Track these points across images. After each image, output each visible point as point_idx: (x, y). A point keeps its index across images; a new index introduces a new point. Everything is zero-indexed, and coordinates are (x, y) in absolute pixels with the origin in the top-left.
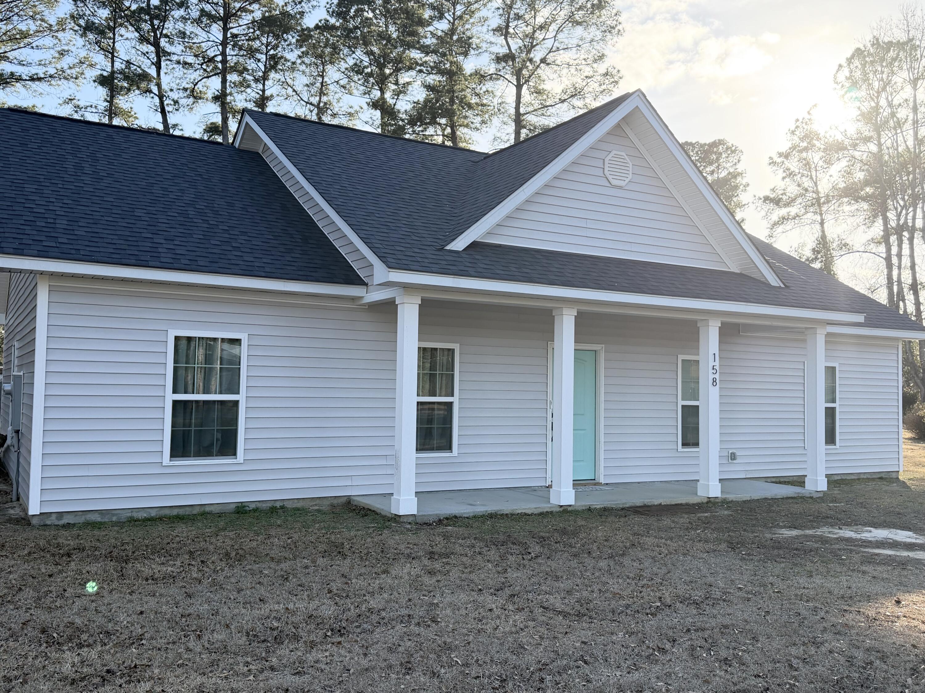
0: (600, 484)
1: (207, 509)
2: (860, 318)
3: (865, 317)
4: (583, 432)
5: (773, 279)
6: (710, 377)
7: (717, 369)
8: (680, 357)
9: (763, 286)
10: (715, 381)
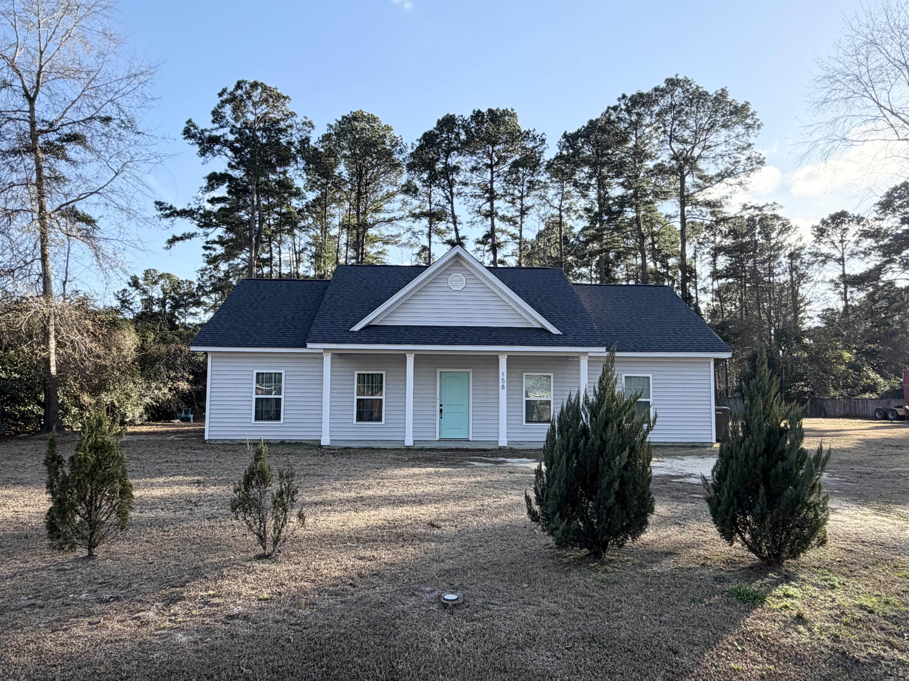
0: (470, 441)
1: (270, 441)
2: (603, 349)
3: (606, 348)
4: (461, 414)
5: (554, 330)
6: (501, 384)
7: (505, 380)
8: (524, 374)
9: (544, 335)
10: (503, 386)
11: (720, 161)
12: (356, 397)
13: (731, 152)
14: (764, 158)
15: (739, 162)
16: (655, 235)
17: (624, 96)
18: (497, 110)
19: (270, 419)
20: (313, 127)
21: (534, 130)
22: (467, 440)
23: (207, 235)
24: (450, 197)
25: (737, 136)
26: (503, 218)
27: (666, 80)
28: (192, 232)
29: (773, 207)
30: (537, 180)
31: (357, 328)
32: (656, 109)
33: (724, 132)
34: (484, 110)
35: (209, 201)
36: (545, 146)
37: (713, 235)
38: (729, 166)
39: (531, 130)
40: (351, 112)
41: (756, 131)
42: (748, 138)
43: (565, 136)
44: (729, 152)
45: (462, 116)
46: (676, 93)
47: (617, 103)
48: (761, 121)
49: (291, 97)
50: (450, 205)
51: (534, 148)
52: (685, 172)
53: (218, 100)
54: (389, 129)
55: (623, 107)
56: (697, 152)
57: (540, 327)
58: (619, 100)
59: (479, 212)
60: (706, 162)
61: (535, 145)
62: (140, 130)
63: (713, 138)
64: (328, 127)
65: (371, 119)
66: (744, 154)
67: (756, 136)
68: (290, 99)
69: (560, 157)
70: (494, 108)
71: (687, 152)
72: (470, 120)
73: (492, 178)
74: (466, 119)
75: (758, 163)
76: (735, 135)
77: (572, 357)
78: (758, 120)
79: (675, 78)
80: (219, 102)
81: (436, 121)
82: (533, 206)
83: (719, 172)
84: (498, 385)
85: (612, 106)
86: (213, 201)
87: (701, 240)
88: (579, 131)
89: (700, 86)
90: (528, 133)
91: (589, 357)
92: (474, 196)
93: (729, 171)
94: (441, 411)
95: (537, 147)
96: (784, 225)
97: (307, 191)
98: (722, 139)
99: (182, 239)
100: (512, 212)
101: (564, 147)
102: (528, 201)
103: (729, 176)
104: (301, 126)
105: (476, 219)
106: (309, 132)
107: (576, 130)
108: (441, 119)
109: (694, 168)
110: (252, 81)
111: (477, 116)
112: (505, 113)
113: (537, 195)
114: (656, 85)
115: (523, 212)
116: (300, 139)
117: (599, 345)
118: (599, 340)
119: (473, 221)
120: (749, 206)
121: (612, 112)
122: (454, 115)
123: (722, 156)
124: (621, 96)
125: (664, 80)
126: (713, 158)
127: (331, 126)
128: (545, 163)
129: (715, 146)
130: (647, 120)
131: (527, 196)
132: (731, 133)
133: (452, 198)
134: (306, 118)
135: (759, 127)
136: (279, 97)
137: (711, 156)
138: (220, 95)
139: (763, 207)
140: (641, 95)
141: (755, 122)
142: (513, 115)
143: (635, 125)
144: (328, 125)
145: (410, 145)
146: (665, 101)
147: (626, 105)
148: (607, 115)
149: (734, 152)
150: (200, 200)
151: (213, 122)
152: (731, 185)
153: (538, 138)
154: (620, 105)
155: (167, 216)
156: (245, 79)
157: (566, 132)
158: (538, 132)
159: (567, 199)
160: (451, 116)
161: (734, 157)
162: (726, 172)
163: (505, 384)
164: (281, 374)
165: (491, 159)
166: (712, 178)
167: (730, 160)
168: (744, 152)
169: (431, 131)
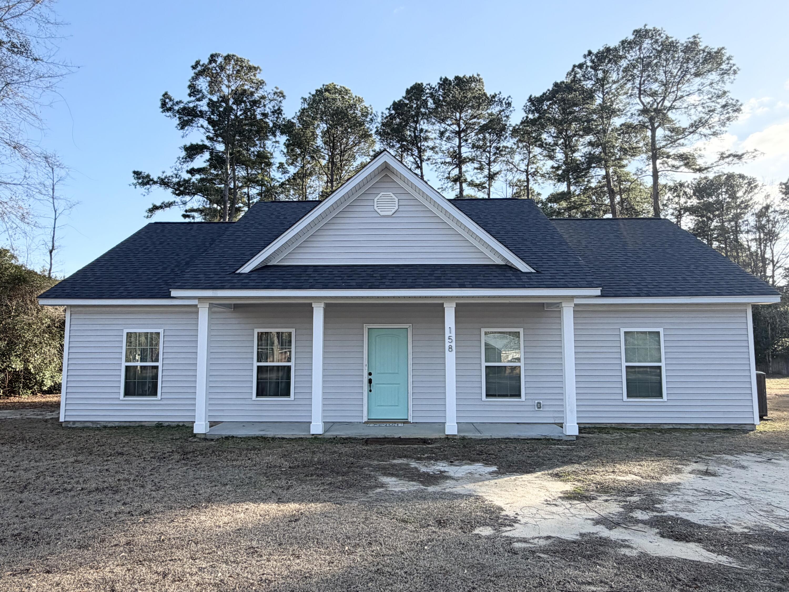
0: (410, 423)
1: (143, 424)
2: (597, 292)
3: (601, 291)
4: (397, 385)
5: (523, 267)
6: (447, 345)
7: (454, 338)
8: (483, 330)
9: (509, 273)
10: (450, 347)
11: (693, 111)
12: (256, 364)
13: (705, 102)
14: (741, 105)
15: (713, 111)
16: (625, 191)
17: (590, 53)
18: (464, 77)
19: (143, 394)
20: (284, 96)
21: (500, 93)
22: (406, 422)
23: (185, 203)
24: (419, 162)
25: (711, 84)
26: (471, 184)
27: (634, 31)
28: (171, 200)
29: (754, 154)
30: (503, 147)
31: (247, 269)
32: (624, 63)
33: (698, 80)
34: (451, 78)
35: (188, 172)
36: (511, 109)
37: (677, 196)
38: (703, 115)
39: (497, 93)
40: (323, 85)
41: (732, 77)
42: (723, 85)
43: (530, 100)
44: (703, 101)
45: (429, 84)
46: (645, 45)
47: (582, 60)
48: (737, 65)
49: (261, 67)
50: (419, 170)
51: (500, 111)
52: (656, 125)
53: (192, 73)
54: (360, 100)
55: (589, 64)
56: (667, 104)
57: (502, 263)
58: (585, 56)
59: (448, 178)
60: (678, 113)
61: (501, 109)
62: (36, 56)
63: (685, 87)
64: (302, 101)
65: (343, 92)
66: (718, 103)
67: (732, 83)
68: (260, 70)
69: (525, 122)
70: (461, 76)
71: (658, 104)
72: (437, 87)
73: (460, 143)
74: (433, 86)
75: (735, 111)
76: (708, 83)
77: (550, 305)
78: (734, 65)
79: (643, 28)
80: (193, 75)
81: (405, 90)
82: (500, 171)
83: (693, 122)
84: (444, 346)
85: (577, 64)
86: (192, 172)
87: (665, 202)
88: (544, 94)
89: (669, 35)
90: (494, 97)
91: (576, 305)
92: (444, 163)
93: (703, 120)
94: (370, 381)
95: (503, 110)
96: (749, 183)
97: (289, 166)
98: (695, 87)
99: (161, 207)
100: (480, 178)
101: (529, 111)
102: (495, 168)
103: (704, 125)
104: (273, 96)
105: (446, 185)
106: (280, 102)
107: (541, 94)
108: (409, 88)
109: (665, 120)
110: (225, 54)
111: (445, 83)
112: (472, 79)
113: (504, 161)
114: (624, 38)
115: (491, 177)
116: (272, 110)
117: (590, 285)
118: (589, 278)
119: (444, 187)
120: (727, 155)
121: (579, 70)
122: (422, 84)
123: (695, 106)
124: (586, 53)
125: (632, 32)
126: (685, 108)
127: (305, 100)
128: (511, 128)
129: (688, 95)
130: (614, 76)
131: (494, 161)
132: (704, 81)
133: (421, 163)
134: (277, 88)
135: (735, 72)
136: (251, 68)
137: (683, 106)
138: (194, 67)
139: (743, 154)
140: (608, 50)
141: (731, 67)
142: (479, 81)
143: (602, 82)
144: (302, 98)
145: (380, 115)
146: (633, 55)
147: (592, 61)
148: (573, 74)
149: (708, 101)
150: (179, 170)
151: (190, 95)
152: (705, 136)
153: (504, 102)
154: (585, 62)
155: (143, 184)
156: (218, 52)
157: (531, 96)
158: (504, 95)
159: (533, 163)
160: (419, 84)
161: (708, 107)
162: (700, 121)
163: (453, 344)
164: (158, 334)
165: (459, 125)
166: (684, 130)
167: (703, 110)
168: (719, 100)
169: (401, 100)
